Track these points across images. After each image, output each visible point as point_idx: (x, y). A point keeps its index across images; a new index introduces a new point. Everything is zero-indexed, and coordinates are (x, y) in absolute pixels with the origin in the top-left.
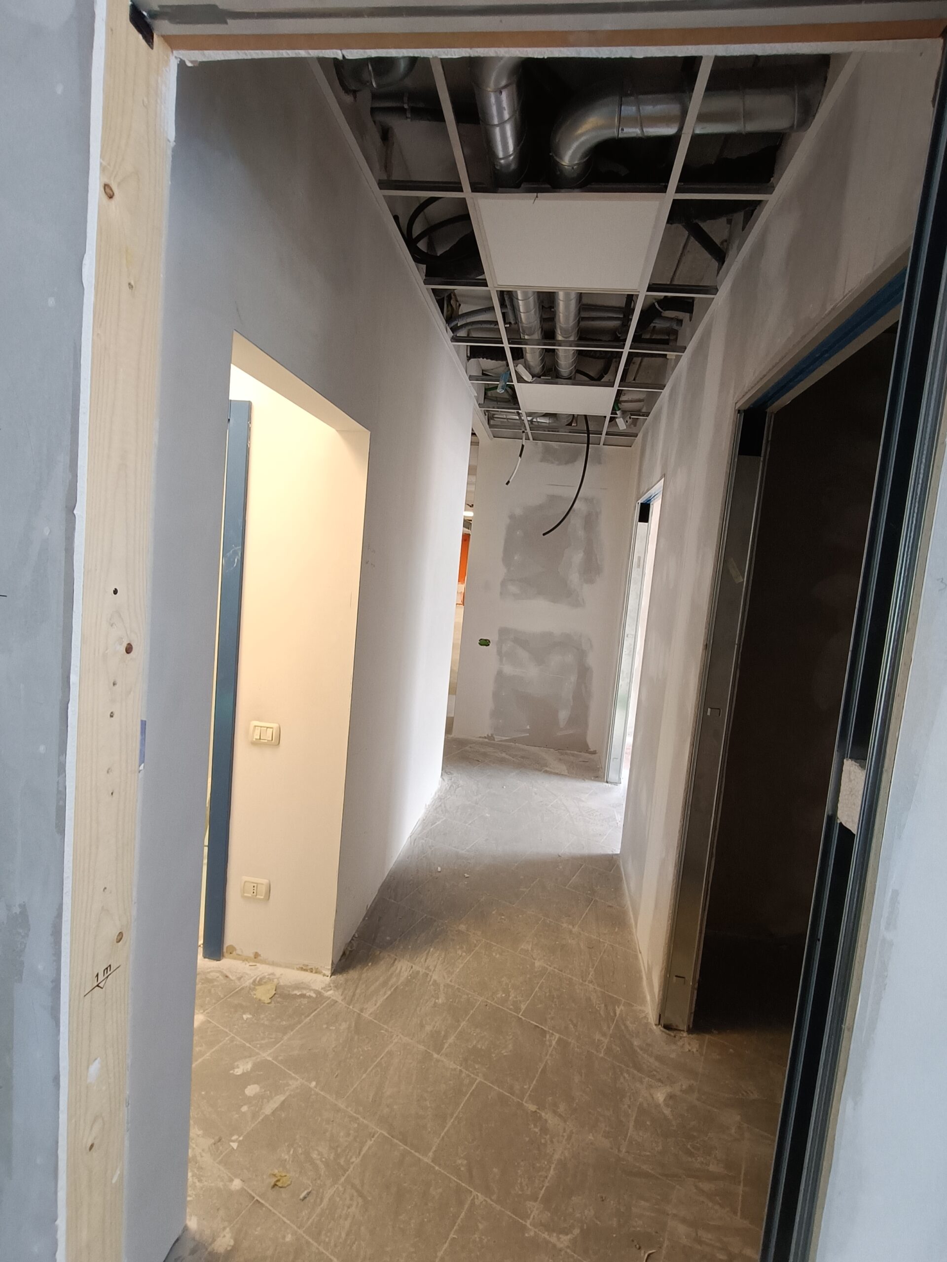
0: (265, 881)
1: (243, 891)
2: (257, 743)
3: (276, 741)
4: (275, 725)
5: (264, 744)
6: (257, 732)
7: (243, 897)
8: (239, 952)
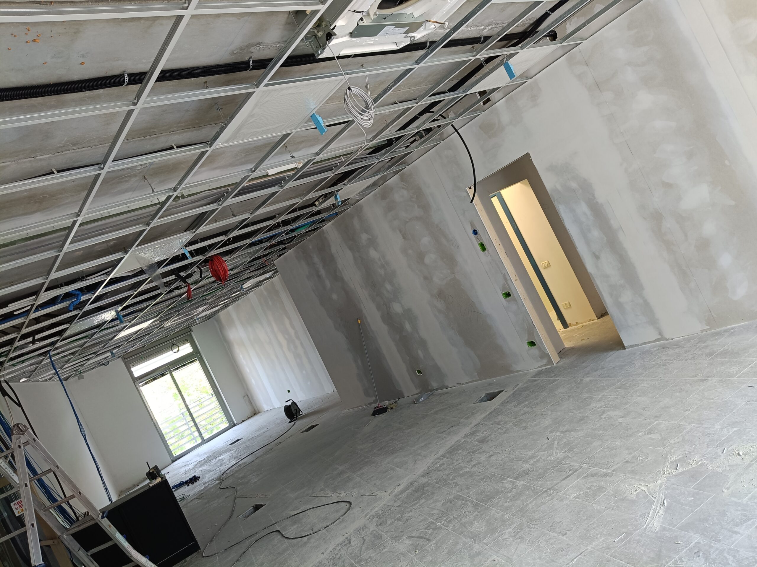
0: (567, 302)
1: (564, 307)
2: (545, 268)
3: (549, 265)
4: (547, 261)
5: (547, 267)
6: (543, 264)
7: (565, 309)
8: (572, 324)
